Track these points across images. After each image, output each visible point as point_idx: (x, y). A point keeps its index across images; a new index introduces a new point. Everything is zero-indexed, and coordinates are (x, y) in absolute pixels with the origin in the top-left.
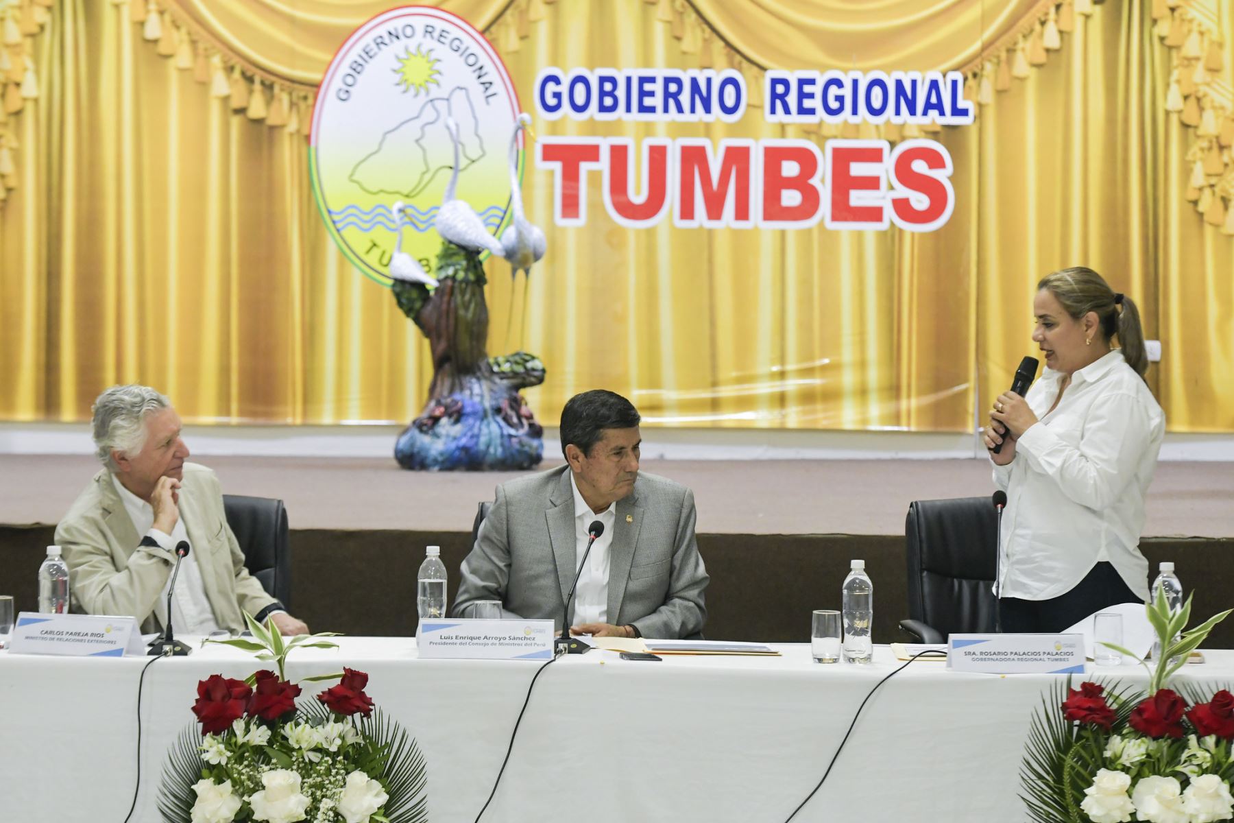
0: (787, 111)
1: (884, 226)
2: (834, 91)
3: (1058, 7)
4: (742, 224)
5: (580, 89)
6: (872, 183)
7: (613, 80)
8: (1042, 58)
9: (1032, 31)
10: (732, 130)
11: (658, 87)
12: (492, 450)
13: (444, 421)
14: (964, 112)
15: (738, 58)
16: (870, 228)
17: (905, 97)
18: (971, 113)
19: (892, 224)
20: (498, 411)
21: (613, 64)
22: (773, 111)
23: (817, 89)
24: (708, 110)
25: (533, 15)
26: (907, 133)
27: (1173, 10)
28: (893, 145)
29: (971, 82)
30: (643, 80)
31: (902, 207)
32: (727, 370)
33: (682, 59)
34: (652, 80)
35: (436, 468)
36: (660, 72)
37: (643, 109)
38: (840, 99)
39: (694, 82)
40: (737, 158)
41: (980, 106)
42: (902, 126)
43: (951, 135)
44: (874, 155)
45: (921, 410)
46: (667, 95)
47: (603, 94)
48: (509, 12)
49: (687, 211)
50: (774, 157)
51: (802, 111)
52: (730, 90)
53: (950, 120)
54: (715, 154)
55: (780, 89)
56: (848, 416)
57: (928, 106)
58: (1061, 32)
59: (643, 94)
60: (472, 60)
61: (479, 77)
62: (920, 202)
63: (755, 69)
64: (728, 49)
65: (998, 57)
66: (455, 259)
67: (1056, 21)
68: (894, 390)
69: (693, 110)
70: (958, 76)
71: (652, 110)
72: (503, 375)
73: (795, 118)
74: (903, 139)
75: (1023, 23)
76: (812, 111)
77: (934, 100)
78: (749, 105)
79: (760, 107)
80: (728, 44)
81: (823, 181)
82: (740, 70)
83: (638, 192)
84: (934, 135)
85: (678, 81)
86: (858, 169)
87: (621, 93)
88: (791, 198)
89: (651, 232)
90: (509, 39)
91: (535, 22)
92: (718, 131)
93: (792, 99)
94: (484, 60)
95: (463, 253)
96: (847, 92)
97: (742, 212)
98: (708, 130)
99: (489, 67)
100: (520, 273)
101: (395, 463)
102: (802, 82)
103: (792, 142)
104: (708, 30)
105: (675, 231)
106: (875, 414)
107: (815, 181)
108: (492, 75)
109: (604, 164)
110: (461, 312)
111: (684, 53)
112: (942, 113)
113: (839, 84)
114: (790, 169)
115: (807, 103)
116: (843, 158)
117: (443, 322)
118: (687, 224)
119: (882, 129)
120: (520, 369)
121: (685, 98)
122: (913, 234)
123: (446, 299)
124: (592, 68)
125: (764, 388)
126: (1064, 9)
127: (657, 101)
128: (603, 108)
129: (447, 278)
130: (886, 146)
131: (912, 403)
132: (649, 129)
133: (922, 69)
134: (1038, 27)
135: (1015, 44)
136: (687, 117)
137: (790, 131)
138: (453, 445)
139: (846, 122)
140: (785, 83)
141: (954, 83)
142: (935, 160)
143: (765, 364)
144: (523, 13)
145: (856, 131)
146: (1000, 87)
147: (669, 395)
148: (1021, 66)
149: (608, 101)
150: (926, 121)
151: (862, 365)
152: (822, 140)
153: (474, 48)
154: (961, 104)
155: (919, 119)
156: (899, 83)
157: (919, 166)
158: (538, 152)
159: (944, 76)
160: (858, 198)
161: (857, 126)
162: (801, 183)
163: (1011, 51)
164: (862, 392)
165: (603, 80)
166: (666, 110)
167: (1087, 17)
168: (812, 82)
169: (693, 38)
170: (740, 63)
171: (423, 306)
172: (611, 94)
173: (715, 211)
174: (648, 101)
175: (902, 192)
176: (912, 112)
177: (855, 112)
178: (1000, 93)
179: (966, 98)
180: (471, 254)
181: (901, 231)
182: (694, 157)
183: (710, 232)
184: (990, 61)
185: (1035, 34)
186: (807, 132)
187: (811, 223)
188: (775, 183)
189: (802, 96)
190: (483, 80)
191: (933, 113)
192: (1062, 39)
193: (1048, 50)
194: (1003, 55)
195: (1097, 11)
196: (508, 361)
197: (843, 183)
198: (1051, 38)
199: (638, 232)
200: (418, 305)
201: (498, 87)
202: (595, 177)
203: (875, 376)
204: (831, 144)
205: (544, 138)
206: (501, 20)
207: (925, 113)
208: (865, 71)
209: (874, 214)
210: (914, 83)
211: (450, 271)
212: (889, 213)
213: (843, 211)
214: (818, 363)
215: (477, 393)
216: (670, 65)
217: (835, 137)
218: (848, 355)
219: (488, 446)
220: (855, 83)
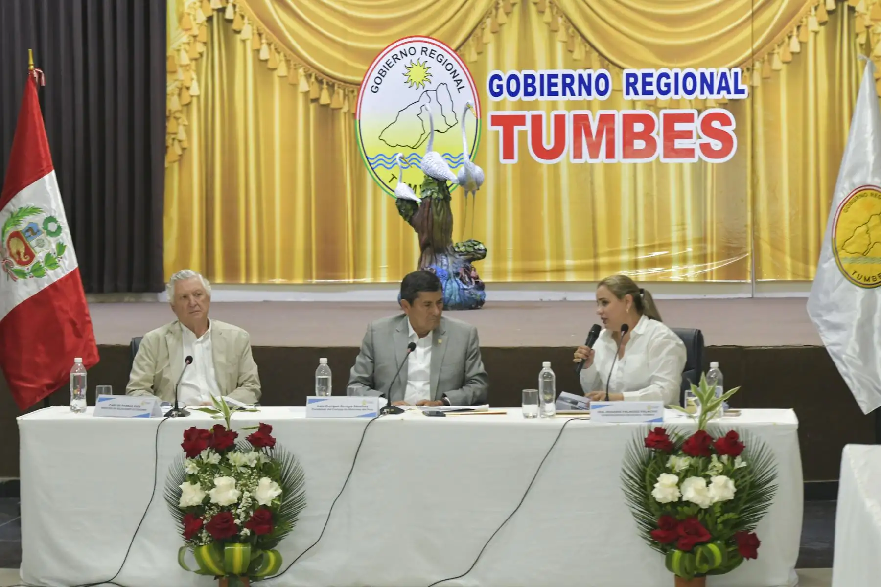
0: (636, 93)
1: (695, 160)
2: (664, 80)
3: (799, 27)
4: (610, 161)
5: (513, 83)
6: (687, 135)
7: (532, 77)
8: (789, 58)
9: (783, 42)
10: (604, 105)
11: (559, 81)
14: (742, 92)
15: (607, 62)
16: (687, 162)
17: (707, 83)
18: (746, 92)
19: (700, 159)
21: (532, 67)
22: (628, 93)
23: (654, 80)
24: (589, 93)
25: (485, 40)
26: (708, 104)
27: (867, 27)
28: (700, 112)
29: (746, 74)
30: (550, 77)
31: (706, 148)
32: (603, 248)
33: (572, 63)
34: (556, 76)
36: (560, 71)
37: (551, 94)
38: (668, 85)
39: (581, 76)
40: (607, 120)
41: (752, 88)
42: (706, 100)
43: (733, 105)
44: (689, 118)
45: (719, 270)
46: (565, 85)
47: (527, 85)
48: (471, 38)
49: (578, 154)
50: (629, 120)
51: (645, 93)
52: (602, 81)
53: (733, 96)
54: (594, 120)
55: (632, 80)
56: (676, 273)
57: (721, 89)
58: (801, 43)
59: (551, 85)
60: (449, 67)
61: (454, 77)
62: (716, 145)
63: (617, 69)
64: (601, 57)
65: (763, 58)
67: (798, 36)
68: (702, 257)
69: (580, 94)
70: (738, 70)
71: (556, 94)
73: (641, 97)
74: (706, 108)
75: (778, 37)
76: (651, 93)
77: (724, 84)
78: (613, 90)
79: (621, 91)
80: (601, 54)
81: (658, 134)
82: (608, 70)
83: (548, 143)
84: (724, 105)
85: (571, 77)
86: (679, 127)
87: (537, 84)
88: (639, 144)
89: (556, 167)
90: (472, 55)
91: (486, 44)
92: (595, 106)
93: (639, 86)
94: (456, 67)
96: (672, 81)
97: (610, 154)
98: (589, 105)
99: (460, 71)
102: (645, 76)
103: (640, 111)
104: (588, 46)
105: (570, 165)
106: (692, 272)
107: (653, 134)
108: (462, 76)
109: (528, 127)
111: (575, 60)
112: (729, 93)
113: (667, 76)
114: (639, 127)
115: (648, 88)
116: (670, 120)
118: (577, 161)
119: (693, 103)
121: (575, 87)
122: (713, 164)
124: (520, 70)
125: (625, 258)
126: (802, 29)
127: (559, 89)
128: (527, 94)
130: (695, 113)
131: (713, 265)
132: (554, 105)
133: (716, 66)
134: (786, 39)
135: (774, 50)
136: (577, 98)
137: (638, 105)
139: (671, 99)
140: (635, 76)
141: (736, 74)
142: (725, 121)
143: (625, 245)
144: (479, 39)
145: (677, 104)
146: (764, 76)
148: (777, 64)
149: (530, 90)
150: (719, 97)
151: (683, 243)
152: (657, 110)
153: (451, 60)
154: (740, 87)
155: (715, 96)
156: (703, 75)
157: (716, 124)
158: (489, 121)
159: (730, 70)
160: (679, 144)
161: (678, 101)
162: (645, 136)
163: (771, 54)
164: (684, 259)
165: (526, 77)
166: (564, 94)
167: (816, 33)
168: (651, 75)
169: (579, 53)
170: (608, 65)
172: (532, 85)
173: (594, 154)
174: (553, 89)
175: (706, 139)
176: (711, 92)
177: (677, 93)
178: (765, 79)
179: (742, 83)
181: (706, 163)
182: (581, 122)
183: (592, 165)
184: (758, 60)
185: (785, 44)
186: (648, 105)
187: (652, 159)
188: (629, 137)
189: (645, 84)
190: (455, 79)
191: (724, 93)
192: (801, 47)
193: (793, 53)
194: (766, 57)
195: (822, 29)
197: (670, 135)
198: (795, 47)
199: (549, 166)
201: (465, 82)
202: (523, 134)
203: (691, 250)
204: (663, 112)
205: (491, 112)
206: (466, 43)
207: (719, 93)
208: (683, 68)
209: (690, 153)
210: (712, 74)
212: (698, 152)
213: (671, 152)
214: (657, 242)
215: (445, 264)
216: (566, 68)
217: (665, 108)
218: (675, 236)
220: (677, 75)
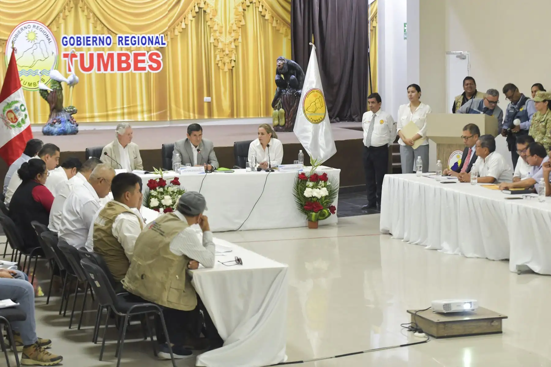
0: (122, 44)
1: (146, 71)
2: (133, 39)
3: (185, 18)
4: (112, 72)
5: (72, 40)
6: (143, 61)
7: (80, 38)
8: (181, 30)
9: (179, 24)
10: (109, 49)
11: (91, 39)
12: (69, 130)
13: (56, 123)
14: (164, 44)
15: (110, 32)
16: (143, 72)
17: (151, 41)
18: (166, 44)
19: (148, 71)
20: (69, 120)
21: (80, 34)
22: (119, 44)
23: (130, 39)
24: (103, 44)
25: (60, 22)
26: (152, 49)
27: (211, 19)
28: (148, 52)
29: (166, 36)
30: (87, 38)
31: (150, 67)
32: (110, 108)
33: (96, 32)
34: (90, 37)
35: (56, 135)
36: (91, 35)
37: (88, 45)
38: (135, 41)
39: (100, 37)
40: (111, 56)
41: (168, 42)
42: (150, 47)
43: (161, 49)
44: (144, 55)
45: (157, 115)
46: (93, 41)
47: (78, 41)
48: (54, 21)
49: (99, 69)
50: (120, 55)
51: (126, 44)
52: (108, 39)
53: (161, 46)
54: (105, 55)
55: (121, 39)
56: (139, 117)
57: (156, 43)
58: (186, 24)
59: (87, 41)
60: (45, 33)
61: (47, 38)
62: (155, 65)
63: (114, 34)
64: (108, 30)
65: (171, 30)
66: (56, 84)
67: (184, 22)
68: (150, 111)
69: (100, 45)
70: (163, 35)
71: (90, 45)
72: (68, 112)
73: (124, 46)
74: (150, 50)
75: (177, 22)
76: (128, 44)
77: (157, 41)
78: (113, 43)
79: (116, 43)
80: (108, 29)
81: (131, 61)
82: (111, 35)
83: (87, 65)
84: (158, 49)
85: (96, 37)
86: (140, 58)
87: (82, 41)
88: (124, 65)
89: (90, 74)
90: (55, 29)
91: (61, 24)
92: (106, 49)
93: (124, 41)
94: (48, 33)
95: (58, 83)
96: (137, 39)
97: (112, 69)
98: (103, 49)
99: (49, 35)
100: (72, 87)
101: (42, 134)
102: (126, 37)
103: (124, 52)
104: (103, 25)
105: (97, 75)
106: (146, 117)
107: (130, 61)
108: (50, 37)
109: (78, 58)
110: (58, 97)
111: (97, 31)
112: (159, 44)
113: (134, 37)
114: (124, 58)
115: (127, 42)
116: (136, 55)
117: (54, 100)
118: (99, 72)
119: (145, 48)
120: (72, 110)
121: (98, 42)
122: (153, 73)
123: (54, 94)
124: (75, 35)
125: (119, 112)
126: (186, 19)
127: (91, 42)
128: (78, 45)
129: (54, 89)
130: (146, 52)
131: (154, 114)
132: (89, 49)
133: (154, 34)
134: (180, 23)
135: (175, 27)
136: (98, 46)
137: (123, 49)
138: (60, 129)
139: (137, 47)
140: (122, 37)
141: (162, 37)
142: (158, 56)
143: (119, 106)
144: (58, 22)
145: (139, 49)
146: (172, 38)
147: (96, 114)
148: (177, 33)
149: (79, 43)
150: (156, 46)
151: (142, 105)
152: (131, 51)
153: (46, 30)
154: (164, 42)
155: (154, 46)
156: (149, 37)
157: (154, 57)
158: (62, 56)
159: (160, 35)
160: (140, 65)
161: (139, 48)
162: (126, 62)
163: (174, 29)
164: (142, 112)
165: (78, 38)
166: (93, 45)
167: (191, 21)
168: (128, 37)
169: (99, 27)
170: (111, 33)
171: (48, 96)
172: (80, 41)
173: (106, 69)
174: (89, 43)
175: (150, 63)
176: (152, 44)
177: (139, 44)
178: (172, 39)
179: (165, 41)
180: (59, 82)
181: (150, 73)
182: (100, 56)
183: (105, 74)
184: (169, 31)
185: (180, 25)
186: (127, 49)
187: (129, 71)
188: (120, 62)
189: (126, 41)
190: (48, 38)
191: (157, 44)
192: (186, 26)
193: (183, 29)
194: (172, 30)
195: (194, 19)
196: (69, 108)
197: (136, 61)
198: (183, 26)
199: (87, 74)
200: (47, 96)
201: (52, 40)
202: (76, 61)
203: (145, 108)
204: (133, 52)
205: (63, 52)
206: (52, 23)
207: (155, 44)
208: (141, 34)
209: (144, 69)
210: (152, 37)
211: (55, 87)
212: (148, 69)
213: (136, 68)
214: (131, 105)
215: (63, 116)
216: (94, 34)
217: (134, 50)
218: (139, 103)
219: (68, 129)
220: (138, 37)
